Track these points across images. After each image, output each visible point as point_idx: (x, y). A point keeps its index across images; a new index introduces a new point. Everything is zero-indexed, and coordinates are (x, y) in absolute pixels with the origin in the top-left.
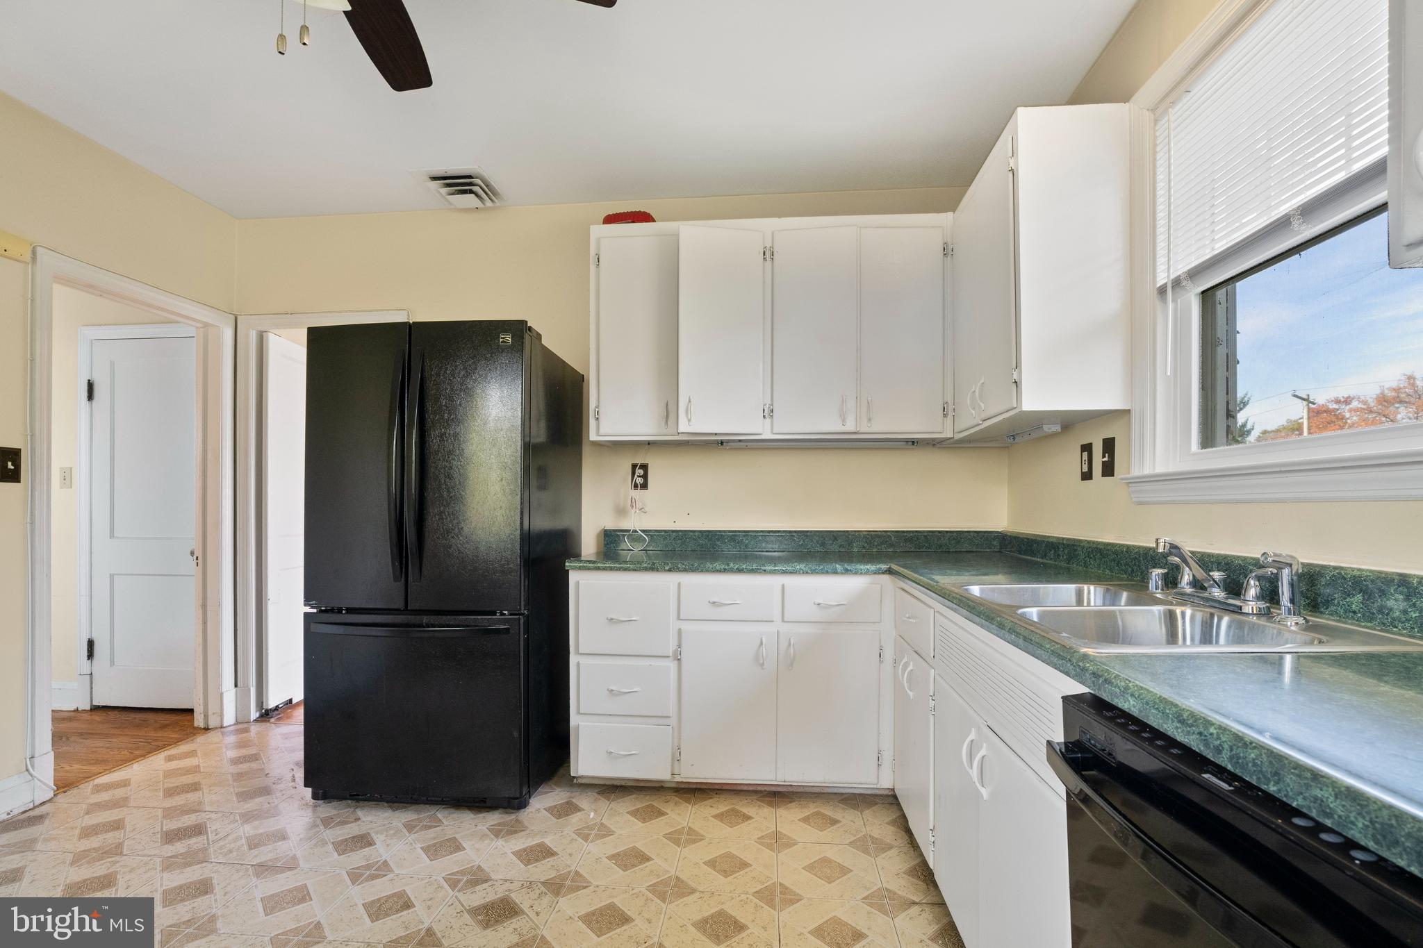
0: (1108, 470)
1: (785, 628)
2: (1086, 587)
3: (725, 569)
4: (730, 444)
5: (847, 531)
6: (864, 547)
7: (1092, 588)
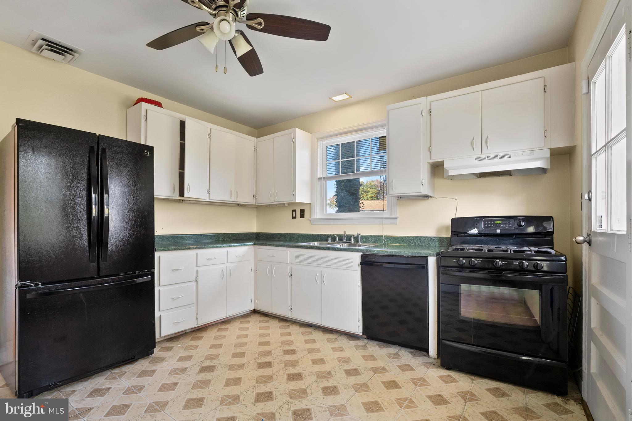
0: (302, 216)
1: (228, 265)
2: (315, 243)
3: (212, 247)
4: (185, 201)
5: (218, 234)
6: (222, 239)
7: (317, 243)
